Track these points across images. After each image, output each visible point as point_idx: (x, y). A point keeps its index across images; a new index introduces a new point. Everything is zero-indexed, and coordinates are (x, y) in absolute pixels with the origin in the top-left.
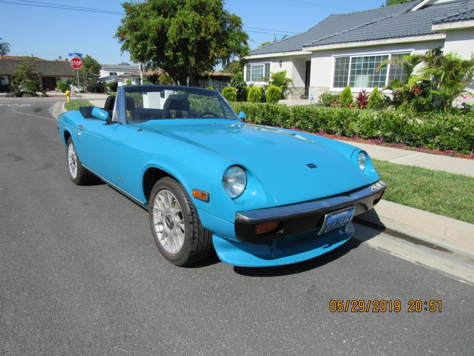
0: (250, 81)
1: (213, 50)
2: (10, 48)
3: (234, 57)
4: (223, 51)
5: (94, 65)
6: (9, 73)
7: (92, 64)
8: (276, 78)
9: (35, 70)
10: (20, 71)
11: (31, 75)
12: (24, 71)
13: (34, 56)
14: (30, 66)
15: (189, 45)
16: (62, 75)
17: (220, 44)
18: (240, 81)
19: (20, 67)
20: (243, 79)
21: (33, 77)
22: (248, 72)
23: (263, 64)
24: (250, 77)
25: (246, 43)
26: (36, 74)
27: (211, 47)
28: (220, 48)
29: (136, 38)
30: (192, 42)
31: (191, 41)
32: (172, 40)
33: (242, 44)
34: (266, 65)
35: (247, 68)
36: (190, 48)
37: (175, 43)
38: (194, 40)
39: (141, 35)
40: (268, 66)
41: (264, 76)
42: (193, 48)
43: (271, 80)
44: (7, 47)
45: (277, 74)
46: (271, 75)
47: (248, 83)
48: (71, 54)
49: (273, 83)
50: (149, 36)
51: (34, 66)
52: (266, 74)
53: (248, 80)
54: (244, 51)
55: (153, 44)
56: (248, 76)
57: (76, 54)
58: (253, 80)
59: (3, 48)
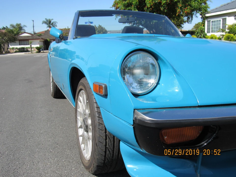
0: (210, 33)
1: (179, 9)
2: (57, 25)
3: (196, 14)
4: (187, 9)
5: (103, 31)
7: (102, 30)
8: (231, 29)
13: (69, 28)
15: (162, 7)
17: (185, 4)
18: (202, 33)
20: (204, 32)
22: (208, 26)
23: (221, 19)
24: (210, 29)
25: (205, 3)
27: (178, 7)
28: (185, 7)
29: (124, 5)
30: (164, 4)
31: (162, 4)
32: (149, 5)
33: (203, 4)
34: (223, 19)
35: (208, 23)
36: (162, 9)
37: (151, 7)
38: (165, 3)
39: (128, 3)
40: (224, 20)
41: (221, 28)
42: (164, 9)
43: (227, 31)
44: (56, 24)
45: (232, 26)
46: (227, 26)
47: (209, 35)
48: (86, 22)
49: (229, 33)
50: (132, 3)
52: (223, 27)
53: (208, 32)
54: (204, 8)
55: (136, 9)
56: (208, 29)
57: (89, 22)
58: (212, 32)
59: (53, 25)
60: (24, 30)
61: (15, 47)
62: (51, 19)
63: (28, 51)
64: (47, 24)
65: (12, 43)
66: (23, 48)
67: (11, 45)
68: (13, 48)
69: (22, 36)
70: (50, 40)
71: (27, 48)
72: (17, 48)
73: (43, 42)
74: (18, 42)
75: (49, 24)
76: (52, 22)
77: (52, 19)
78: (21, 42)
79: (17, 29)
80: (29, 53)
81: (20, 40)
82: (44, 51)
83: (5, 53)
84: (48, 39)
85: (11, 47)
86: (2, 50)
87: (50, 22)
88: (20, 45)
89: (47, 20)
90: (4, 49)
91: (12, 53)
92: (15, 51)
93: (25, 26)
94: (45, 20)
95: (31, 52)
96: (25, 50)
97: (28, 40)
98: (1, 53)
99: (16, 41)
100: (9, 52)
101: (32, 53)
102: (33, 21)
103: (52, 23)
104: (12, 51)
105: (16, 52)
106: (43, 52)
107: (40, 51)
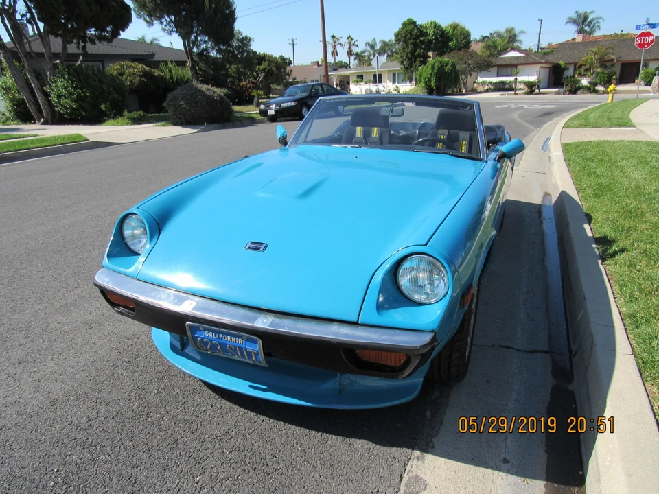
6: (576, 61)
9: (613, 54)
10: (591, 57)
11: (605, 61)
12: (596, 57)
13: (623, 33)
14: (607, 49)
16: (652, 58)
19: (593, 51)
21: (608, 64)
26: (613, 60)
44: (598, 22)
48: (640, 26)
51: (612, 48)
57: (648, 24)
59: (591, 26)
60: (520, 42)
61: (488, 79)
62: (589, 11)
63: (510, 89)
64: (578, 25)
65: (483, 72)
66: (503, 83)
67: (481, 77)
68: (484, 83)
69: (505, 58)
70: (567, 64)
71: (510, 82)
72: (491, 83)
73: (550, 68)
74: (494, 70)
75: (583, 24)
76: (589, 19)
77: (592, 12)
78: (500, 69)
79: (505, 39)
80: (510, 94)
81: (500, 66)
82: (541, 90)
83: (466, 91)
84: (562, 63)
85: (480, 79)
86: (462, 85)
87: (586, 18)
88: (498, 76)
89: (579, 16)
90: (465, 84)
91: (480, 92)
92: (486, 88)
93: (523, 32)
94: (574, 16)
95: (513, 92)
96: (507, 86)
97: (516, 66)
98: (460, 91)
99: (491, 69)
100: (474, 91)
101: (515, 94)
102: (542, 21)
103: (590, 22)
104: (480, 88)
105: (487, 91)
106: (540, 93)
107: (534, 91)
